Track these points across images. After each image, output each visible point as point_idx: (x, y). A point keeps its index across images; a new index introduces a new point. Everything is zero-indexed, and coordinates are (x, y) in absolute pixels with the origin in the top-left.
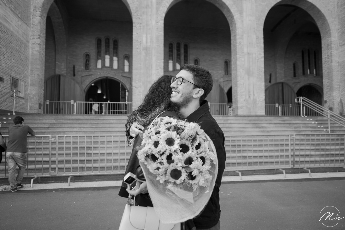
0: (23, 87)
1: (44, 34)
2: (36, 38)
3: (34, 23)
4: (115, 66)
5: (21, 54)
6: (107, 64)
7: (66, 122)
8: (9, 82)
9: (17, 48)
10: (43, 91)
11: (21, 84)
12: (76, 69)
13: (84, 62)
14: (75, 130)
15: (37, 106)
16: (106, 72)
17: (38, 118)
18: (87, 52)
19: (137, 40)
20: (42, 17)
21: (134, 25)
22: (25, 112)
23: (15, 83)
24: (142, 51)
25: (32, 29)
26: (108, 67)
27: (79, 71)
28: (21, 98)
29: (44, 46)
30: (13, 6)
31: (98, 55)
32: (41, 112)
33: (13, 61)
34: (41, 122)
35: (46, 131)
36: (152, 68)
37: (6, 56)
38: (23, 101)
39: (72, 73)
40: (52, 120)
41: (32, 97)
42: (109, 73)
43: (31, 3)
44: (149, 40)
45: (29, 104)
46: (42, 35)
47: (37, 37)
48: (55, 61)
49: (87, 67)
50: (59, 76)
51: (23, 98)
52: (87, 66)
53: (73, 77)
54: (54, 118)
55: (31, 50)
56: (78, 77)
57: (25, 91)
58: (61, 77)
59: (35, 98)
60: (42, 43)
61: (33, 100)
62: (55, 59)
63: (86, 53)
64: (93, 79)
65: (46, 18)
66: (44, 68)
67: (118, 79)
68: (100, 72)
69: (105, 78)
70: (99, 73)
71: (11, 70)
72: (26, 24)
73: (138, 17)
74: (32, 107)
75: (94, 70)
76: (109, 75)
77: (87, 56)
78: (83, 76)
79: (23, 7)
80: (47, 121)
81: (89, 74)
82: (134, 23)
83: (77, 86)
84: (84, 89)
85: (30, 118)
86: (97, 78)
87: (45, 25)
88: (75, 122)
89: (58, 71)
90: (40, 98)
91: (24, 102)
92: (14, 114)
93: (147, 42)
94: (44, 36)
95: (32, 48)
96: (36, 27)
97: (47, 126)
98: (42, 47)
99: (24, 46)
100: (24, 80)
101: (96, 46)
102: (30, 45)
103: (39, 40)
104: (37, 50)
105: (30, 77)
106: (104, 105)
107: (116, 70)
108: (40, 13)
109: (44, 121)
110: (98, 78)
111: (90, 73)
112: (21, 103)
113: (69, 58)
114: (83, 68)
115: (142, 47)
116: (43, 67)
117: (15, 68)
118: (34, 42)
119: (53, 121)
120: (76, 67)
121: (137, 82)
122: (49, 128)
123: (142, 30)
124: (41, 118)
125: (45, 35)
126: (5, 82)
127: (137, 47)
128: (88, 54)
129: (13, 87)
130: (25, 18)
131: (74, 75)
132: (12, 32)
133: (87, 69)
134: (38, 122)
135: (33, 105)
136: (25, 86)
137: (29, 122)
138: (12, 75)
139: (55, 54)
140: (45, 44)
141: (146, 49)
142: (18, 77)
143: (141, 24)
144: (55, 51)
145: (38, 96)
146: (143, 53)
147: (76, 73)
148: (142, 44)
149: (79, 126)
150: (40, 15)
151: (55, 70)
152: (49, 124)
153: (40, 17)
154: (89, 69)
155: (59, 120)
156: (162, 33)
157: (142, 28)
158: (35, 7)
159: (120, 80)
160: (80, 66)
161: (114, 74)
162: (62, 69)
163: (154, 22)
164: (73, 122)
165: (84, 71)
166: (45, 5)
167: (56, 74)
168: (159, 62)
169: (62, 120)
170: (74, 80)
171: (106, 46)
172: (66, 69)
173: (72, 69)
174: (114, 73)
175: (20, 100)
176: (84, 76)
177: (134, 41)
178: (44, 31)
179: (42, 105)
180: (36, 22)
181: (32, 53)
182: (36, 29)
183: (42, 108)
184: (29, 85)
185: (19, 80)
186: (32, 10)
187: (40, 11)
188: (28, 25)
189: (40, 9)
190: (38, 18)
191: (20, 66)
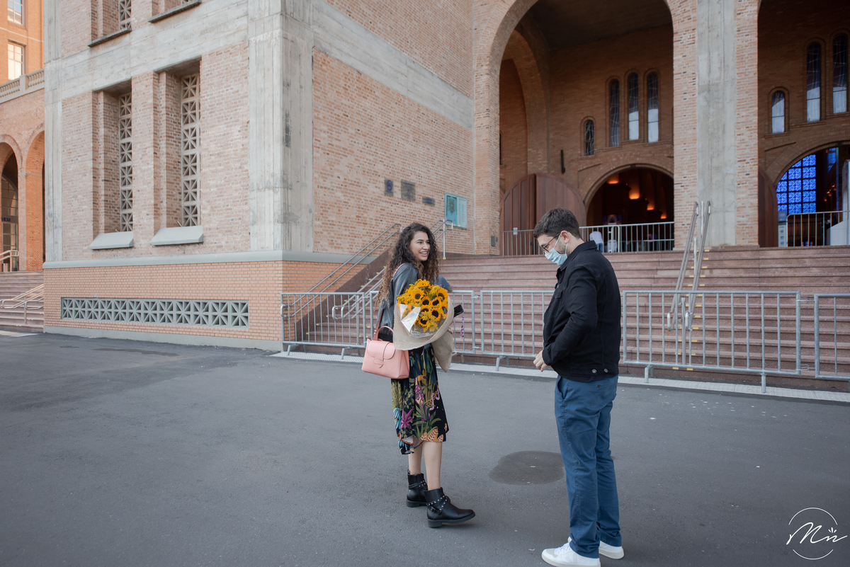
0: (465, 210)
1: (496, 104)
2: (482, 117)
3: (478, 90)
4: (653, 136)
5: (458, 151)
6: (634, 134)
7: (516, 270)
8: (442, 204)
9: (453, 142)
10: (498, 214)
11: (461, 204)
12: (566, 157)
13: (583, 138)
14: (529, 283)
15: (488, 242)
16: (631, 154)
17: (476, 264)
18: (587, 117)
19: (684, 73)
20: (492, 73)
21: (675, 38)
22: (470, 254)
23: (451, 206)
24: (697, 95)
25: (476, 101)
26: (635, 141)
27: (572, 161)
28: (462, 229)
29: (498, 128)
30: (443, 73)
31: (611, 118)
32: (496, 251)
33: (447, 167)
34: (480, 271)
35: (484, 286)
36: (724, 132)
37: (436, 162)
38: (466, 234)
39: (559, 166)
40: (496, 267)
41: (479, 225)
42: (637, 156)
43: (474, 54)
44: (715, 66)
45: (476, 239)
46: (492, 108)
47: (485, 114)
48: (526, 148)
49: (589, 150)
50: (535, 176)
51: (466, 229)
52: (589, 147)
53: (560, 175)
54: (498, 264)
55: (475, 141)
56: (571, 175)
57: (469, 215)
58: (538, 178)
59: (484, 227)
60: (493, 124)
61: (481, 231)
62: (527, 142)
63: (586, 119)
64: (602, 174)
65: (498, 73)
66: (498, 169)
67: (661, 166)
68: (616, 157)
69: (629, 166)
70: (614, 159)
71: (445, 183)
72: (466, 95)
73: (686, 15)
74: (480, 244)
75: (603, 154)
76: (638, 160)
77: (590, 123)
78: (581, 170)
79: (459, 66)
80: (489, 269)
81: (593, 165)
82: (677, 33)
83: (569, 192)
84: (583, 198)
85: (465, 264)
86: (611, 171)
87: (498, 86)
88: (531, 270)
89: (532, 168)
90: (494, 226)
91: (468, 237)
92: (444, 258)
93: (709, 72)
94: (496, 108)
95: (477, 136)
96: (482, 96)
97: (486, 278)
98: (493, 131)
99: (463, 136)
100: (466, 197)
101: (608, 98)
102: (474, 131)
103: (487, 118)
104: (484, 138)
105: (475, 190)
106: (612, 232)
107: (654, 144)
108: (487, 67)
109: (485, 269)
110: (614, 170)
111: (596, 162)
112: (462, 238)
113: (551, 136)
114: (580, 151)
115: (697, 86)
116: (496, 168)
117: (451, 179)
118: (479, 125)
119: (498, 269)
120: (565, 152)
121: (685, 172)
122: (490, 281)
123: (696, 44)
124: (480, 264)
125: (498, 107)
126: (437, 205)
127: (685, 89)
128: (591, 119)
129: (449, 212)
130: (462, 86)
131: (563, 171)
132: (444, 118)
133: (589, 154)
134: (476, 270)
135: (482, 239)
136: (469, 207)
137: (463, 271)
138: (446, 191)
139: (527, 134)
140: (498, 123)
141: (708, 88)
142: (456, 193)
143: (693, 30)
144: (526, 126)
145: (490, 223)
146: (700, 101)
147: (566, 167)
148: (697, 79)
149: (538, 277)
150: (487, 72)
151: (526, 164)
152: (491, 274)
153: (488, 74)
154: (593, 154)
155: (506, 267)
156: (754, 38)
157: (696, 39)
158: (479, 59)
159: (664, 167)
160: (574, 149)
161: (649, 155)
162: (539, 161)
163: (729, 16)
164: (529, 270)
165: (581, 159)
166: (496, 48)
167: (529, 173)
168: (744, 114)
169: (511, 267)
170: (562, 180)
171: (629, 93)
172: (546, 162)
173: (560, 157)
174: (650, 152)
175: (462, 233)
176: (584, 169)
177: (675, 77)
178: (497, 99)
179: (497, 238)
180: (482, 87)
181: (478, 145)
182: (481, 100)
183: (497, 244)
184: (475, 204)
185: (458, 198)
186: (474, 67)
187: (488, 63)
188: (469, 97)
189: (488, 59)
190: (485, 77)
191: (459, 174)
